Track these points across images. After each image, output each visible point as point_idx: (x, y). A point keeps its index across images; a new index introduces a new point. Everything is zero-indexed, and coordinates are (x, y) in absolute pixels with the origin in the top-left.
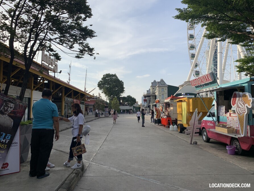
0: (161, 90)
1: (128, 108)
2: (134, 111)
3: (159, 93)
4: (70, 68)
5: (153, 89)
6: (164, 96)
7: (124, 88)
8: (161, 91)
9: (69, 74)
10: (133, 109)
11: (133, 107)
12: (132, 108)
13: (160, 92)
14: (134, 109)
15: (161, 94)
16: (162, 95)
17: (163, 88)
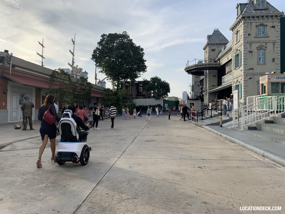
0: (254, 31)
1: (151, 102)
2: (164, 108)
3: (245, 43)
4: (74, 44)
5: (213, 50)
6: (264, 54)
7: (146, 61)
8: (253, 34)
9: (72, 53)
10: (162, 104)
11: (164, 100)
12: (161, 102)
13: (252, 38)
14: (166, 105)
15: (254, 46)
16: (259, 48)
17: (261, 21)
